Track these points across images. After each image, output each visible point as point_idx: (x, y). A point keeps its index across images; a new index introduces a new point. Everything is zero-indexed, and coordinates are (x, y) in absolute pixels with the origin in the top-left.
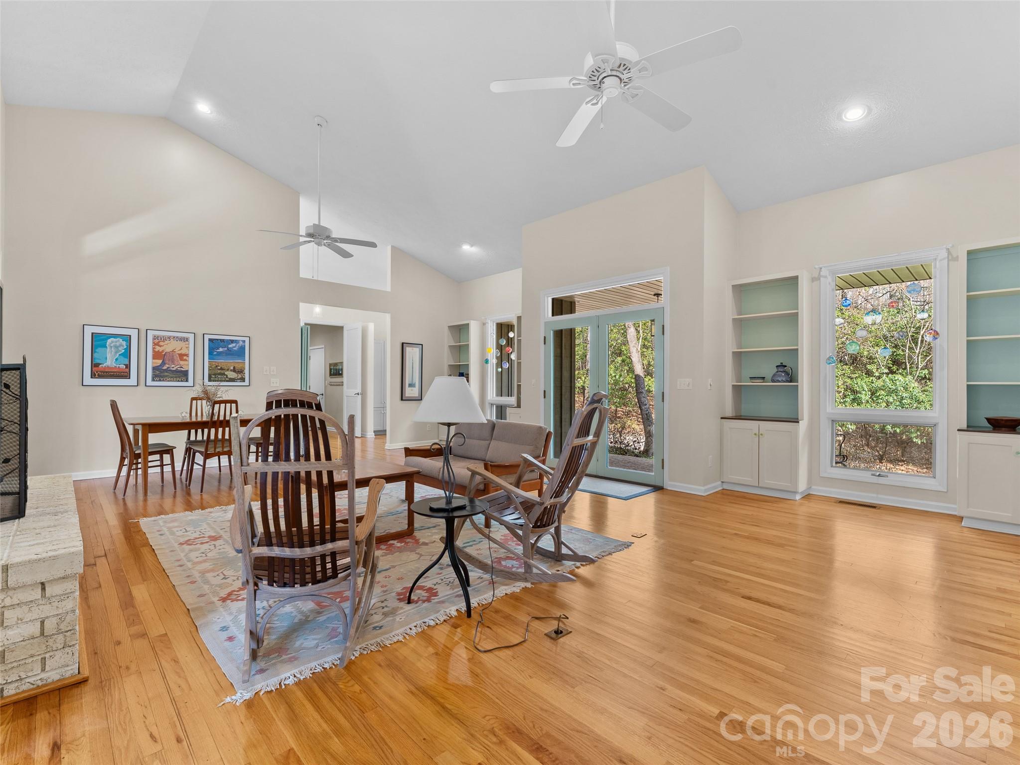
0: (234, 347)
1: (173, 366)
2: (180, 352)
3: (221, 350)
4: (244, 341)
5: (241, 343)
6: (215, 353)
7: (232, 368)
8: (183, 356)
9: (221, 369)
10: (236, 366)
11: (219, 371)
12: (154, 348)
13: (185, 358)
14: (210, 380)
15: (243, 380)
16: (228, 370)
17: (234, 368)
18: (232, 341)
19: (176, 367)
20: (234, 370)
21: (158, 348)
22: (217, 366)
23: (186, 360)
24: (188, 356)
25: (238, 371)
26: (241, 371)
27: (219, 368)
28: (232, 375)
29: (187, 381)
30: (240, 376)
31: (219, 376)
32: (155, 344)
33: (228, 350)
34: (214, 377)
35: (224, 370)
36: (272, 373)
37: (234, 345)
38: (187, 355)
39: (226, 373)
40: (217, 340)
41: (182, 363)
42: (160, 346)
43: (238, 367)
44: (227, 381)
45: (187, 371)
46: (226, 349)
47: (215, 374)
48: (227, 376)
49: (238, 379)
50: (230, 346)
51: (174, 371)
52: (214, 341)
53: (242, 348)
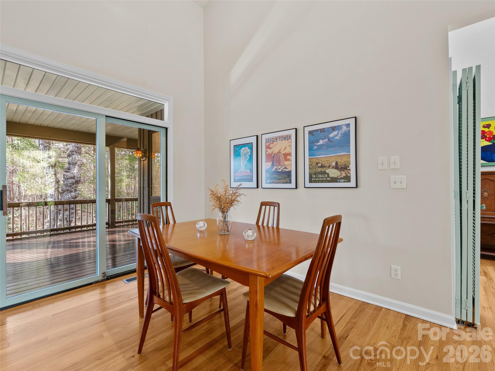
0: (336, 136)
1: (279, 167)
2: (284, 152)
3: (321, 142)
4: (348, 125)
5: (344, 128)
6: (315, 147)
7: (334, 164)
8: (286, 156)
9: (322, 166)
10: (339, 160)
11: (320, 170)
12: (266, 151)
13: (288, 157)
14: (311, 181)
15: (347, 179)
16: (329, 167)
17: (337, 163)
18: (333, 129)
19: (282, 169)
20: (336, 167)
21: (270, 151)
22: (317, 164)
23: (289, 160)
24: (291, 156)
25: (342, 168)
26: (345, 168)
27: (320, 165)
28: (334, 173)
29: (290, 183)
30: (344, 174)
31: (320, 176)
32: (268, 147)
33: (329, 140)
34: (314, 176)
35: (325, 167)
36: (392, 167)
37: (335, 133)
38: (290, 154)
39: (327, 171)
40: (317, 130)
41: (286, 163)
42: (270, 148)
43: (341, 162)
44: (329, 181)
45: (290, 172)
46: (326, 140)
47: (315, 174)
48: (328, 174)
49: (341, 178)
50: (331, 135)
51: (280, 172)
52: (314, 133)
53: (347, 134)
